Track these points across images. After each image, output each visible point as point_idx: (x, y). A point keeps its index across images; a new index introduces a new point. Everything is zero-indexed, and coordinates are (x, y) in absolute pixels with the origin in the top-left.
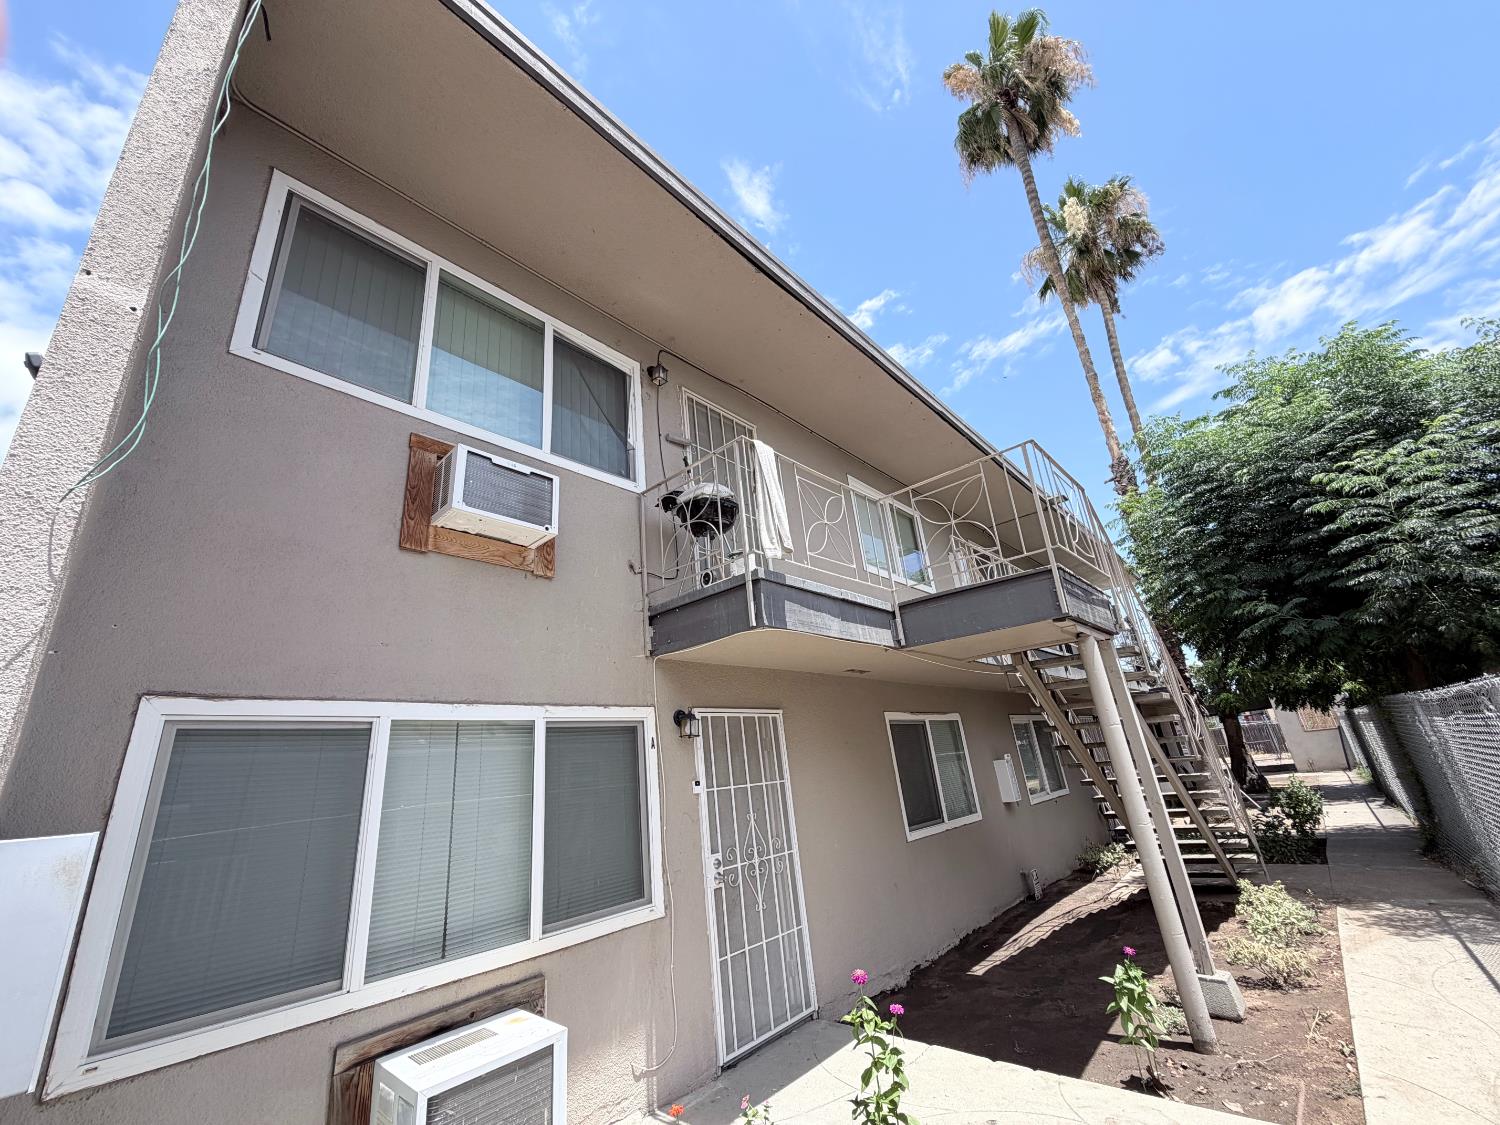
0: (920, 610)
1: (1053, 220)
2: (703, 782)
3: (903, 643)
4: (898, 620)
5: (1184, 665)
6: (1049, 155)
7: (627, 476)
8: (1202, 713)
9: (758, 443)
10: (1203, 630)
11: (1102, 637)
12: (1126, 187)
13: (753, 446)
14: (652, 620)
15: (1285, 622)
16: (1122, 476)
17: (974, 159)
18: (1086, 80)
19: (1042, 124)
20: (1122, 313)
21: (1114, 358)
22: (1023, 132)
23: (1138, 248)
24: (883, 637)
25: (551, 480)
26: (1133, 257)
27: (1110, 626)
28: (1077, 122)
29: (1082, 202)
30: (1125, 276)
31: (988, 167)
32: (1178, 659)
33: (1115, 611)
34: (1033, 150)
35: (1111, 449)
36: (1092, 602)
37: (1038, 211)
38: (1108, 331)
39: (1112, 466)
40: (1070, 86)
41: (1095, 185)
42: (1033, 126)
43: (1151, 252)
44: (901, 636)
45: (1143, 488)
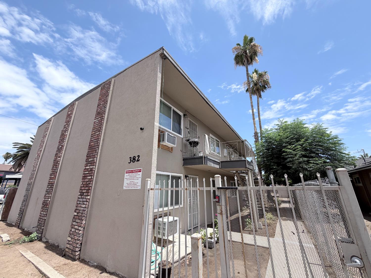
0: (224, 163)
1: (250, 76)
2: (188, 187)
3: (221, 168)
4: (220, 164)
5: (262, 174)
6: (252, 65)
7: (180, 134)
8: (263, 184)
9: (206, 135)
10: (266, 169)
11: (251, 171)
12: (266, 73)
13: (205, 135)
14: (183, 160)
15: (278, 170)
16: (256, 136)
17: (237, 63)
18: (261, 54)
19: (252, 60)
20: (262, 98)
21: (258, 108)
22: (248, 61)
23: (266, 86)
24: (218, 167)
25: (175, 137)
26: (265, 88)
27: (252, 169)
28: (258, 61)
29: (257, 74)
30: (263, 91)
31: (240, 65)
32: (261, 173)
33: (253, 167)
34: (249, 65)
35: (255, 130)
36: (250, 165)
37: (248, 74)
38: (258, 102)
39: (254, 133)
40: (258, 54)
41: (260, 72)
42: (250, 60)
43: (269, 87)
44: (220, 167)
45: (260, 141)
